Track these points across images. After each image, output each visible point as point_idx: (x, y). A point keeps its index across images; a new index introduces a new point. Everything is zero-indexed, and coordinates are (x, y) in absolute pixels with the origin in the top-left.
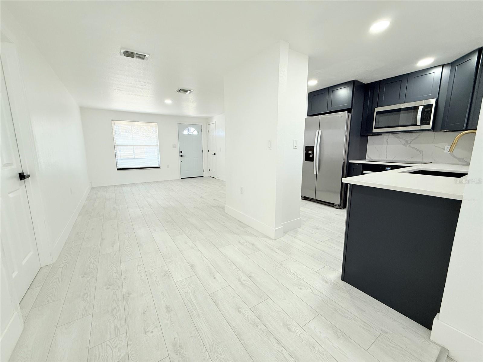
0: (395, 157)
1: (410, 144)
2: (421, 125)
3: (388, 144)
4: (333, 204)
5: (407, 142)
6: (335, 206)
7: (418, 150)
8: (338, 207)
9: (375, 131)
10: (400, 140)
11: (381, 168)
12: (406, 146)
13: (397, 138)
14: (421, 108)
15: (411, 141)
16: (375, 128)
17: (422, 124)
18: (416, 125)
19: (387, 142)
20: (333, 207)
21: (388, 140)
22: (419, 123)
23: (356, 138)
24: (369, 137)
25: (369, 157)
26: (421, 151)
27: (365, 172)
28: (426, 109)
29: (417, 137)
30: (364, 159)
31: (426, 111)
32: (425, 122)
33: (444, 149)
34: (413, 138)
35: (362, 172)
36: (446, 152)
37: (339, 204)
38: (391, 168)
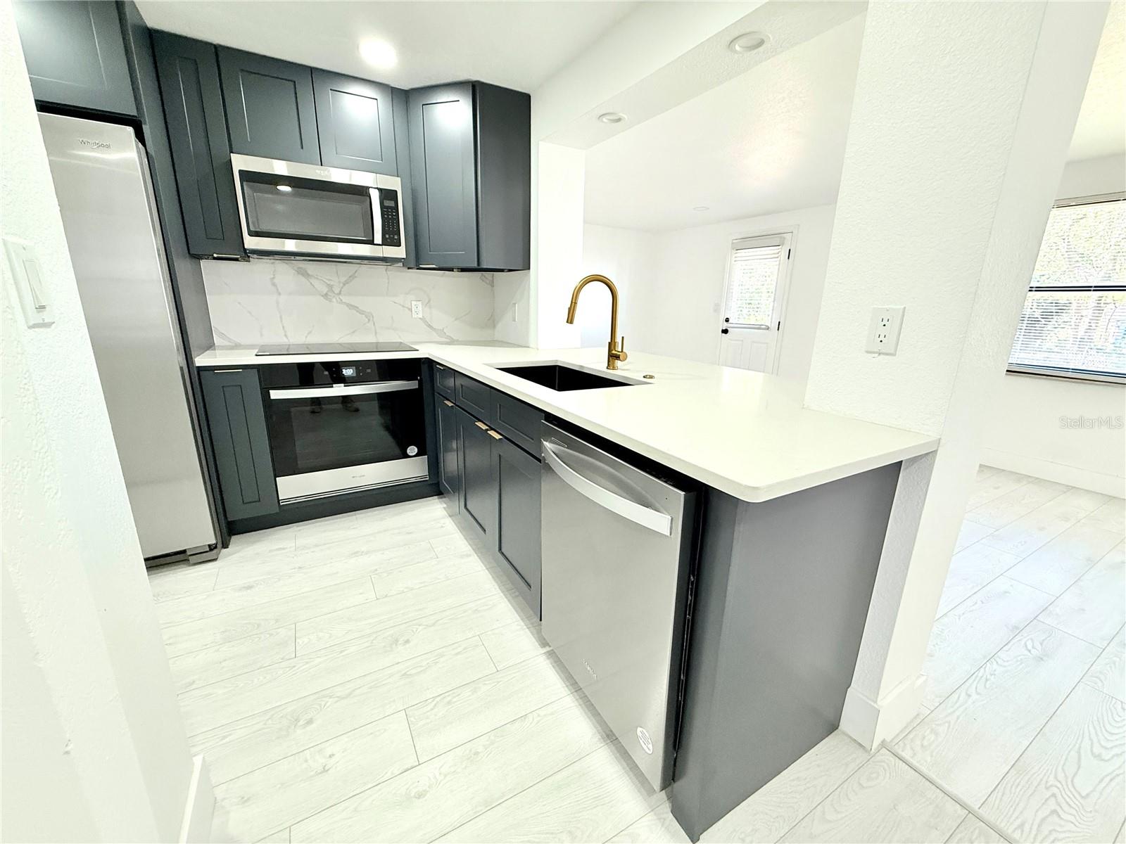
0: (310, 332)
1: (340, 293)
2: (382, 245)
3: (280, 294)
4: (184, 552)
5: (330, 287)
6: (192, 559)
7: (362, 312)
8: (210, 554)
9: (251, 242)
10: (312, 280)
12: (330, 300)
13: (300, 276)
14: (374, 195)
15: (342, 288)
16: (252, 234)
17: (385, 242)
18: (370, 242)
19: (274, 284)
20: (184, 563)
21: (276, 281)
22: (378, 238)
23: (183, 266)
24: (203, 263)
25: (222, 335)
26: (369, 317)
27: (275, 394)
28: (387, 203)
29: (352, 277)
30: (210, 346)
31: (388, 207)
32: (391, 238)
33: (411, 310)
34: (343, 279)
35: (266, 396)
36: (415, 316)
37: (214, 542)
38: (358, 371)
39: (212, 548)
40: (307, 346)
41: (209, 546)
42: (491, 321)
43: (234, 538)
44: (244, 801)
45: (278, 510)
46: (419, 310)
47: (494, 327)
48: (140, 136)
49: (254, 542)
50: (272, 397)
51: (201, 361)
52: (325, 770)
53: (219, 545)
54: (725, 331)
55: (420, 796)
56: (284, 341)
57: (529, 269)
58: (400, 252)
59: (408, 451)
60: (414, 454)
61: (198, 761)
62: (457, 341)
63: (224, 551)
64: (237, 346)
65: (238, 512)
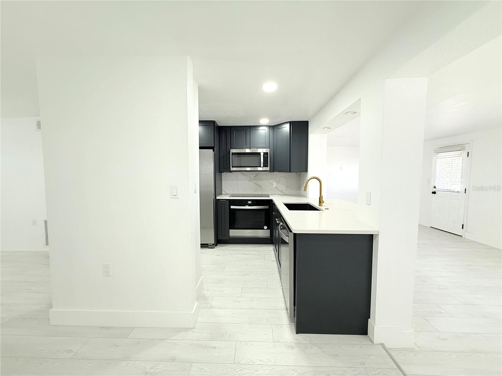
1: (253, 180)
3: (238, 180)
4: (207, 244)
6: (209, 247)
7: (258, 185)
8: (213, 247)
9: (232, 169)
10: (247, 177)
11: (244, 202)
12: (250, 182)
13: (244, 176)
14: (262, 154)
16: (232, 167)
17: (264, 166)
18: (260, 167)
20: (207, 247)
21: (238, 177)
22: (262, 165)
23: (218, 175)
24: (223, 173)
25: (224, 191)
26: (260, 186)
27: (232, 207)
28: (265, 156)
29: (257, 175)
30: (221, 194)
31: (265, 157)
32: (265, 165)
33: (272, 184)
34: (254, 176)
35: (230, 207)
36: (273, 186)
37: (214, 243)
38: (252, 202)
39: (213, 245)
40: (243, 194)
41: (213, 244)
42: (299, 188)
43: (218, 244)
44: (208, 290)
45: (229, 239)
46: (275, 184)
47: (300, 190)
48: (214, 151)
49: (223, 246)
50: (231, 208)
51: (218, 198)
52: (222, 291)
53: (215, 245)
54: (434, 193)
55: (238, 302)
56: (238, 193)
57: (307, 172)
58: (268, 169)
59: (264, 227)
60: (266, 229)
61: (202, 277)
62: (287, 194)
63: (216, 247)
64: (227, 194)
65: (220, 238)
